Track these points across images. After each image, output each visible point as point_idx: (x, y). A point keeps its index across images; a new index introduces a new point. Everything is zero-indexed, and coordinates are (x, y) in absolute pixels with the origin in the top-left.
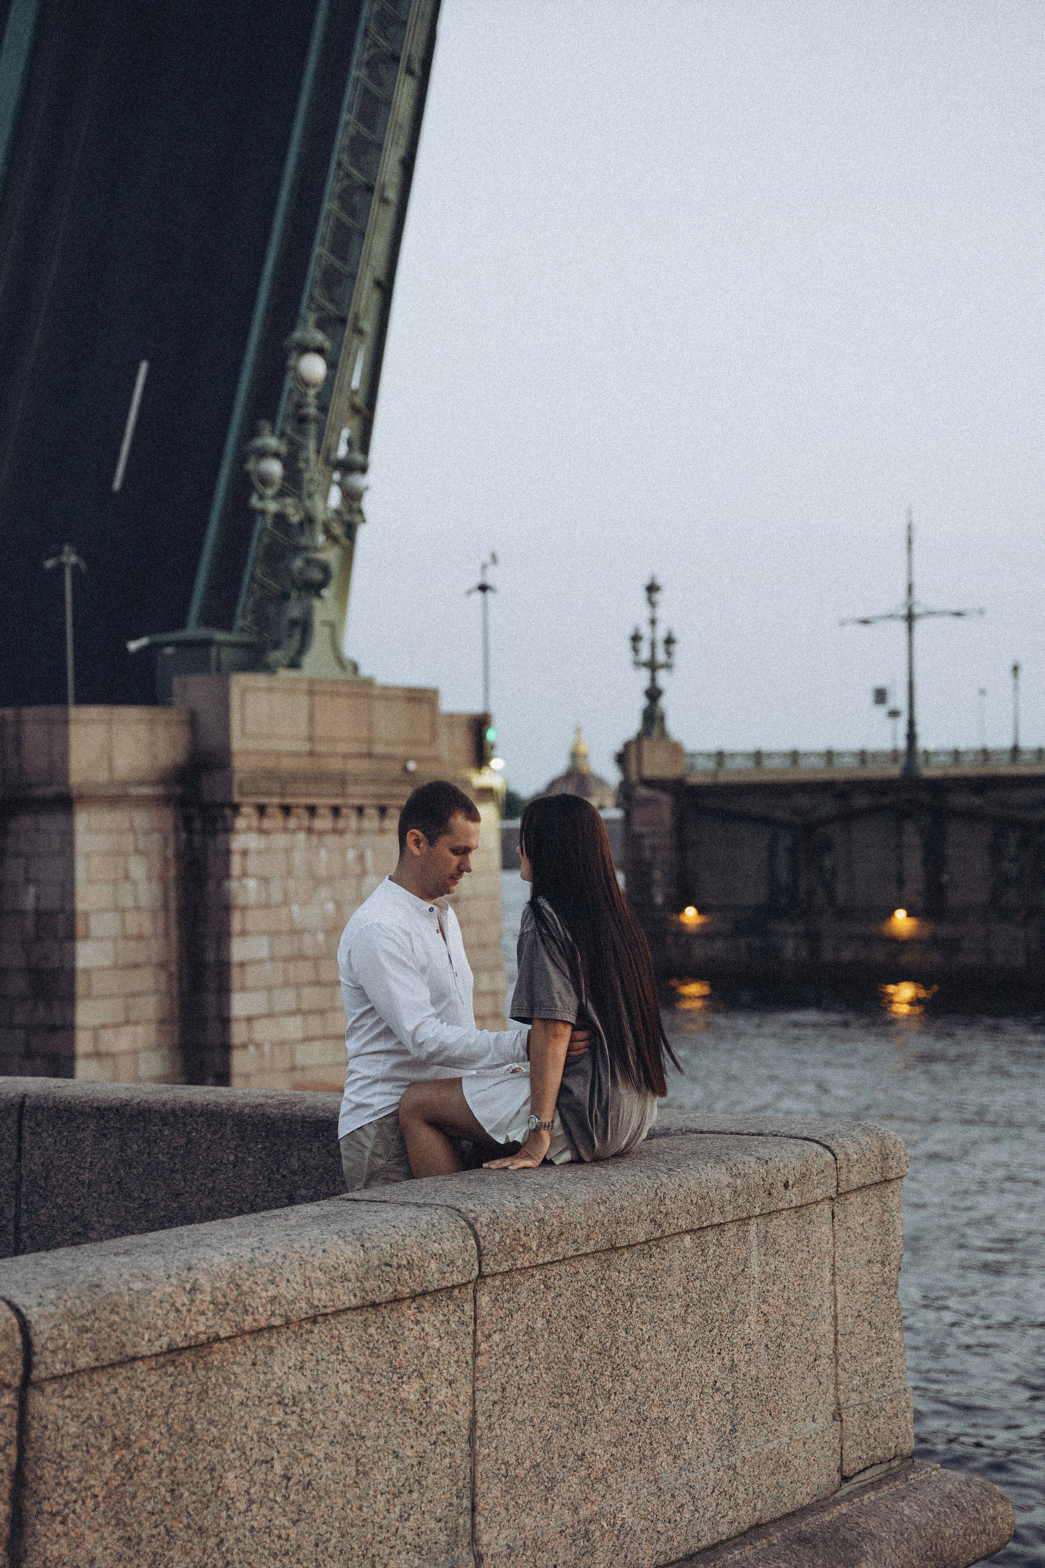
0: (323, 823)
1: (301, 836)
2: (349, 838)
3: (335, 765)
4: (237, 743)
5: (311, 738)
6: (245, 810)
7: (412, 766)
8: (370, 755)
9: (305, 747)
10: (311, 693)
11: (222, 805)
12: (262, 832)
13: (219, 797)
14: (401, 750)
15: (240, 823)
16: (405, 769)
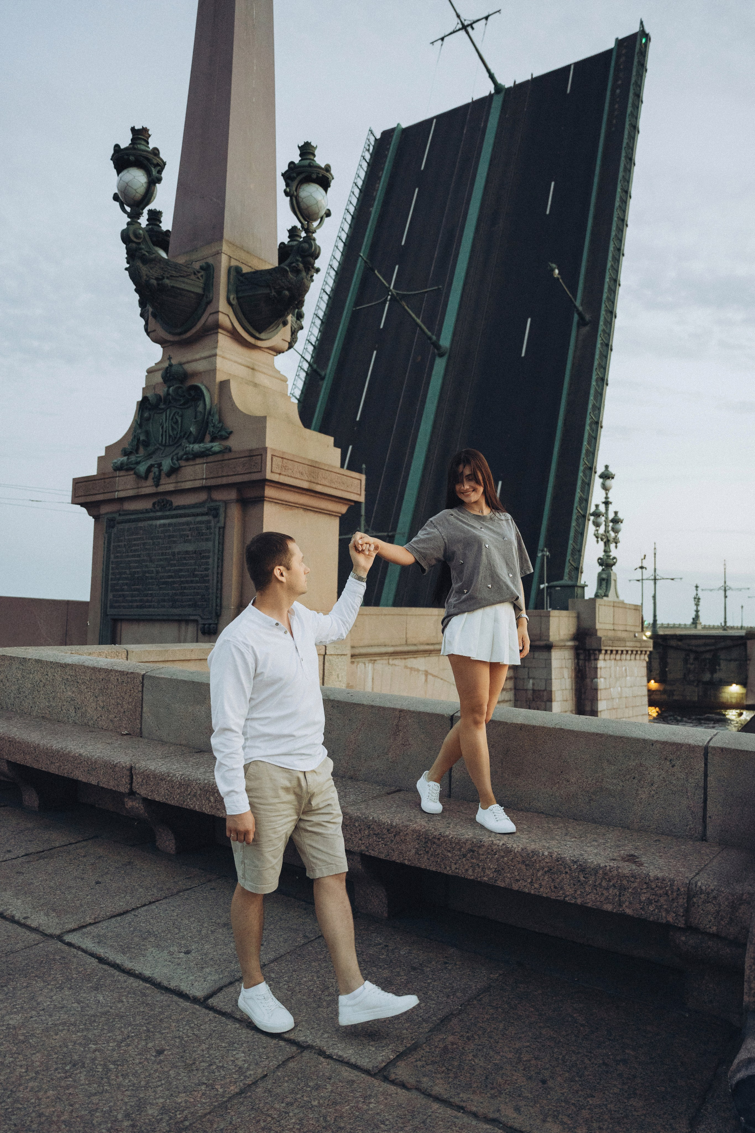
0: (618, 657)
1: (613, 661)
2: (623, 661)
3: (620, 634)
4: (598, 626)
5: (613, 624)
6: (603, 652)
7: (637, 635)
8: (626, 631)
9: (611, 627)
10: (614, 606)
11: (595, 650)
12: (605, 660)
13: (595, 646)
14: (632, 629)
15: (601, 657)
16: (635, 636)
